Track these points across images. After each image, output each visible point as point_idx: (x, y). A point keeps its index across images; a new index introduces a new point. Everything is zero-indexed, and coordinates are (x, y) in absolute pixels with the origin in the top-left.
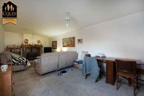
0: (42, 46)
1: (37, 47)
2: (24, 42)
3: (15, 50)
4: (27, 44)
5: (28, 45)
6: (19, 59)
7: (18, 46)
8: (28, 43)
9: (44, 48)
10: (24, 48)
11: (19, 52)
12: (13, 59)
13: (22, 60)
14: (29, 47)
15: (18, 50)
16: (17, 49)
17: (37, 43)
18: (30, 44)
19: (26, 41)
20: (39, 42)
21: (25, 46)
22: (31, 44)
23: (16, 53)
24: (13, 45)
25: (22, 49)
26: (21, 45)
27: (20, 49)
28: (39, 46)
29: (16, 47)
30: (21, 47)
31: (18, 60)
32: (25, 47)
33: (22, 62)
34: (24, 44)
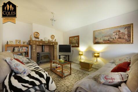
0: (57, 43)
1: (51, 44)
2: (33, 36)
3: (20, 50)
4: (37, 40)
5: (39, 41)
6: (29, 76)
7: (24, 43)
8: (38, 38)
9: (60, 45)
10: (34, 46)
11: (25, 52)
12: (13, 79)
13: (37, 76)
14: (41, 44)
15: (24, 49)
16: (22, 46)
17: (51, 39)
18: (41, 40)
19: (37, 35)
20: (52, 36)
21: (34, 42)
22: (44, 40)
23: (21, 54)
24: (16, 41)
25: (30, 47)
26: (30, 41)
27: (27, 47)
28: (53, 42)
29: (22, 44)
30: (29, 44)
31: (27, 78)
32: (35, 44)
33: (37, 83)
34: (34, 39)
